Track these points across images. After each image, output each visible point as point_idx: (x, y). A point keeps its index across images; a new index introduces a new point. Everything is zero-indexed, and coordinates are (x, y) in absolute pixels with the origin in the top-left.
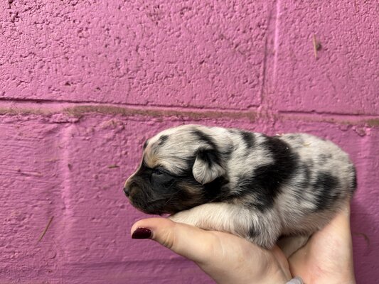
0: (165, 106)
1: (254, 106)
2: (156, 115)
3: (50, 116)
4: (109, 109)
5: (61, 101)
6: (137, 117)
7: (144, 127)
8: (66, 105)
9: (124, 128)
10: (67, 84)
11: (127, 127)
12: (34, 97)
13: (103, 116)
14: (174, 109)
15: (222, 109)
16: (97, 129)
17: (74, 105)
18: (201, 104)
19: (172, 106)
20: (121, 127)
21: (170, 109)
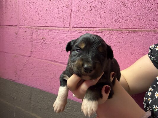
0: (124, 28)
1: (156, 28)
2: (121, 31)
3: (95, 31)
4: (109, 29)
5: (98, 28)
6: (116, 31)
7: (118, 34)
8: (99, 29)
9: (112, 34)
10: (100, 24)
11: (113, 34)
12: (93, 27)
13: (107, 31)
14: (127, 29)
15: (143, 29)
16: (105, 34)
17: (101, 29)
18: (136, 27)
19: (126, 28)
20: (111, 34)
21: (126, 29)
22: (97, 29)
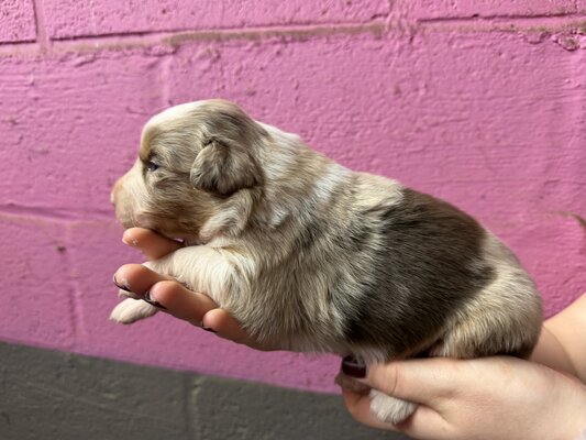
1: (380, 15)
2: (253, 37)
4: (203, 35)
6: (233, 42)
7: (241, 53)
8: (164, 35)
9: (219, 57)
10: (164, 12)
11: (223, 55)
13: (198, 44)
14: (274, 29)
15: (335, 23)
16: (193, 59)
17: (171, 35)
18: (307, 18)
20: (215, 55)
21: (269, 29)
22: (156, 38)
